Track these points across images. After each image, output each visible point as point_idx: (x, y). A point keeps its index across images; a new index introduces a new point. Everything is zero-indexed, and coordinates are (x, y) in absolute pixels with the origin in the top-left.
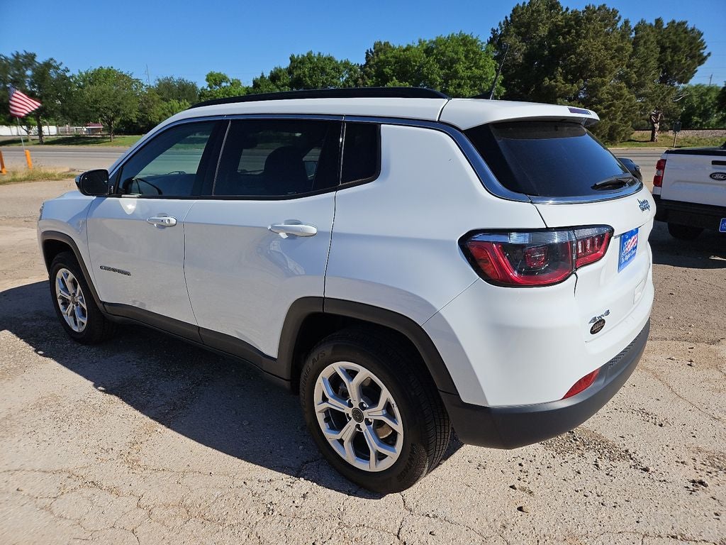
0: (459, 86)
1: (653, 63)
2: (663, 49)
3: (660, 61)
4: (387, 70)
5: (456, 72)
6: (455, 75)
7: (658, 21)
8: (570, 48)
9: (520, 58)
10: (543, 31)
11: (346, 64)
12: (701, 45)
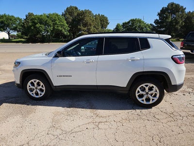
0: (58, 27)
1: (100, 24)
2: (101, 21)
3: (101, 23)
4: (36, 21)
5: (56, 23)
6: (56, 24)
7: (99, 14)
8: (83, 19)
9: (70, 20)
10: (76, 14)
11: (18, 18)
12: (107, 20)
